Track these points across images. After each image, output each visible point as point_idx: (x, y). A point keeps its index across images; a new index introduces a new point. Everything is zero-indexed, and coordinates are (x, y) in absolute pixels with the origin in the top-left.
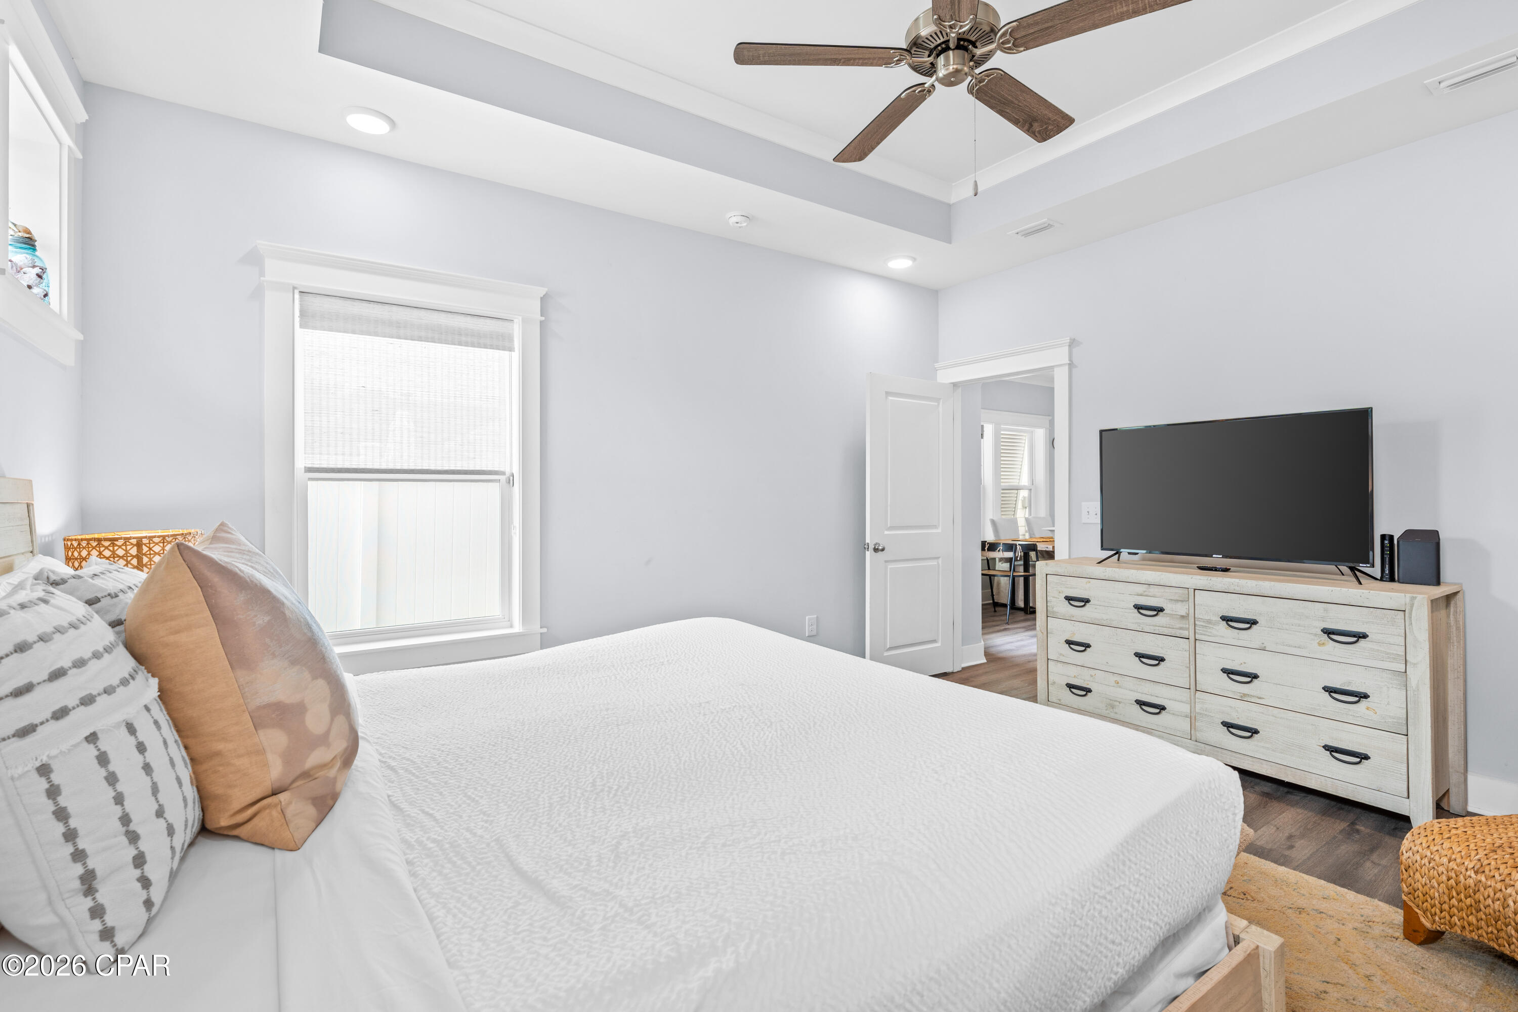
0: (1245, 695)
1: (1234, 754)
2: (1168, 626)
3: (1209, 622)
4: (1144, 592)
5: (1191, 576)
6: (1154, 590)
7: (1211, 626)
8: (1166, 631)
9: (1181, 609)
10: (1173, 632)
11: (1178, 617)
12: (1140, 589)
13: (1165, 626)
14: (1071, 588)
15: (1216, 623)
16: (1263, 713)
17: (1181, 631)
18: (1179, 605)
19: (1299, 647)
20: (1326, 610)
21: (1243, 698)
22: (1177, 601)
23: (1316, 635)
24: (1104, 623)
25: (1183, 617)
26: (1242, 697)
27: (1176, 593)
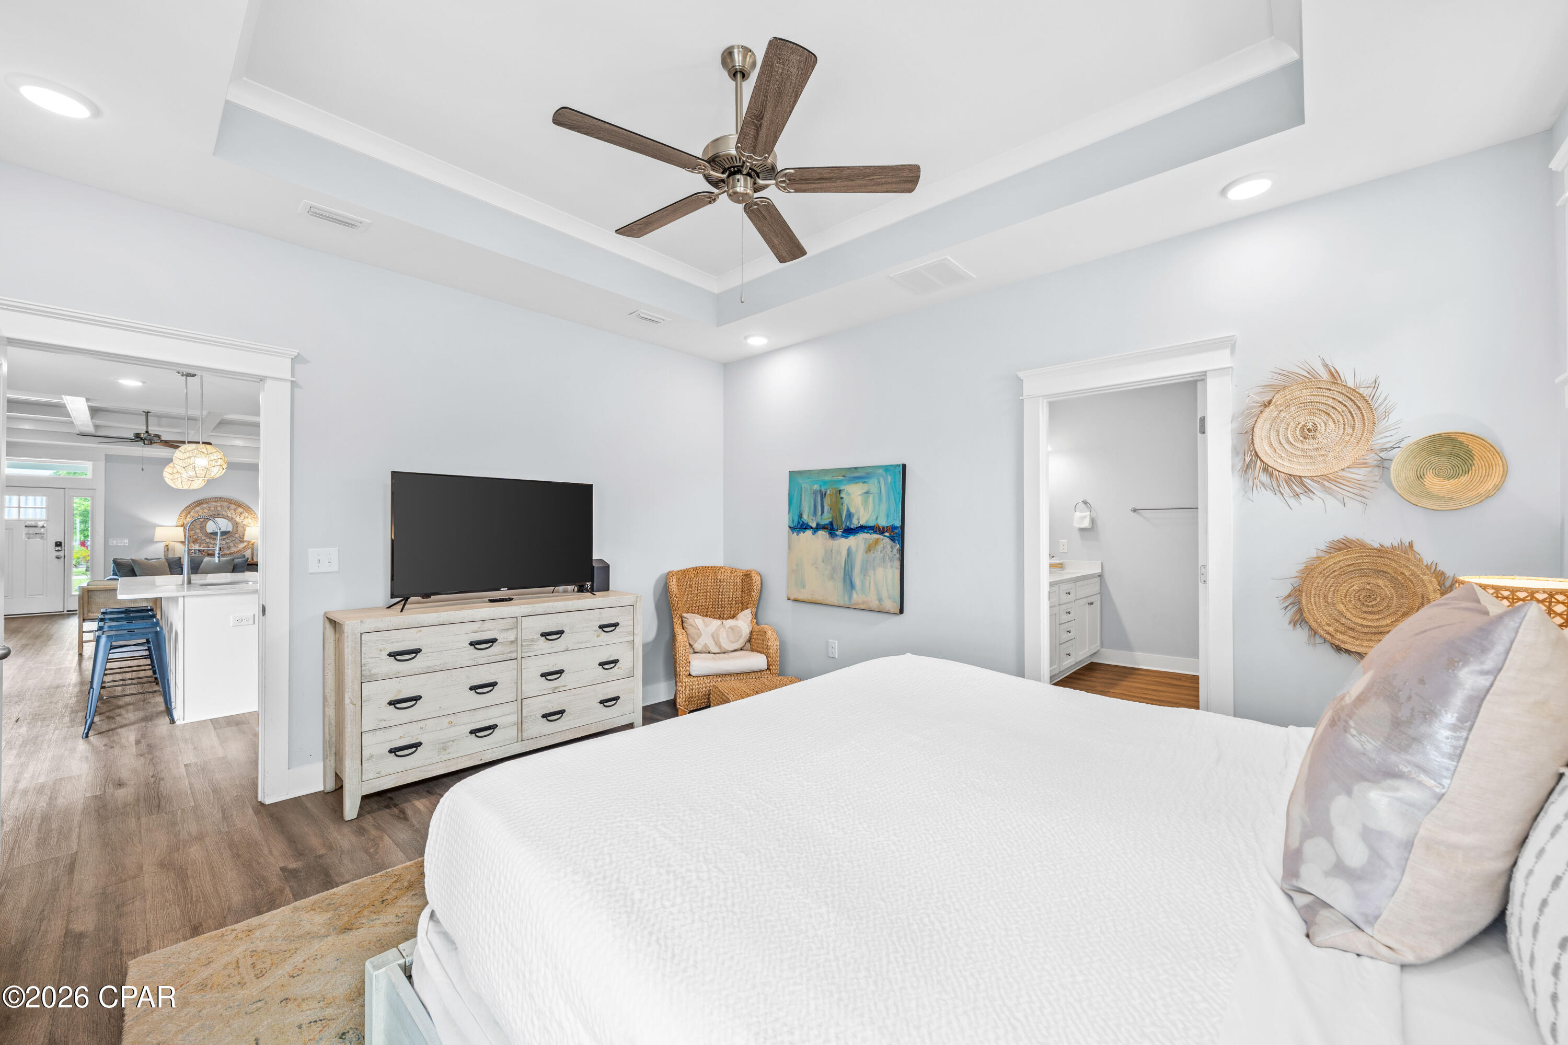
0: (555, 688)
1: (548, 736)
2: (500, 653)
3: (532, 640)
4: (479, 628)
5: (519, 606)
6: (488, 625)
7: (534, 643)
8: (499, 658)
9: (511, 636)
10: (504, 657)
11: (509, 642)
12: (475, 626)
13: (497, 654)
14: (398, 642)
15: (537, 640)
16: (568, 696)
17: (511, 654)
18: (510, 632)
19: (587, 642)
20: (600, 613)
21: (555, 691)
22: (508, 630)
23: (595, 631)
24: (438, 668)
25: (512, 642)
26: (553, 690)
27: (507, 623)
